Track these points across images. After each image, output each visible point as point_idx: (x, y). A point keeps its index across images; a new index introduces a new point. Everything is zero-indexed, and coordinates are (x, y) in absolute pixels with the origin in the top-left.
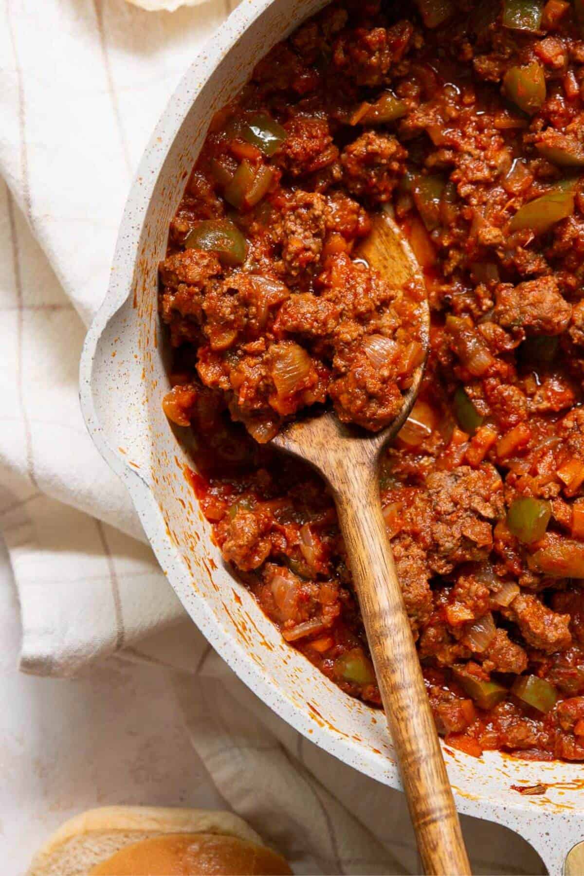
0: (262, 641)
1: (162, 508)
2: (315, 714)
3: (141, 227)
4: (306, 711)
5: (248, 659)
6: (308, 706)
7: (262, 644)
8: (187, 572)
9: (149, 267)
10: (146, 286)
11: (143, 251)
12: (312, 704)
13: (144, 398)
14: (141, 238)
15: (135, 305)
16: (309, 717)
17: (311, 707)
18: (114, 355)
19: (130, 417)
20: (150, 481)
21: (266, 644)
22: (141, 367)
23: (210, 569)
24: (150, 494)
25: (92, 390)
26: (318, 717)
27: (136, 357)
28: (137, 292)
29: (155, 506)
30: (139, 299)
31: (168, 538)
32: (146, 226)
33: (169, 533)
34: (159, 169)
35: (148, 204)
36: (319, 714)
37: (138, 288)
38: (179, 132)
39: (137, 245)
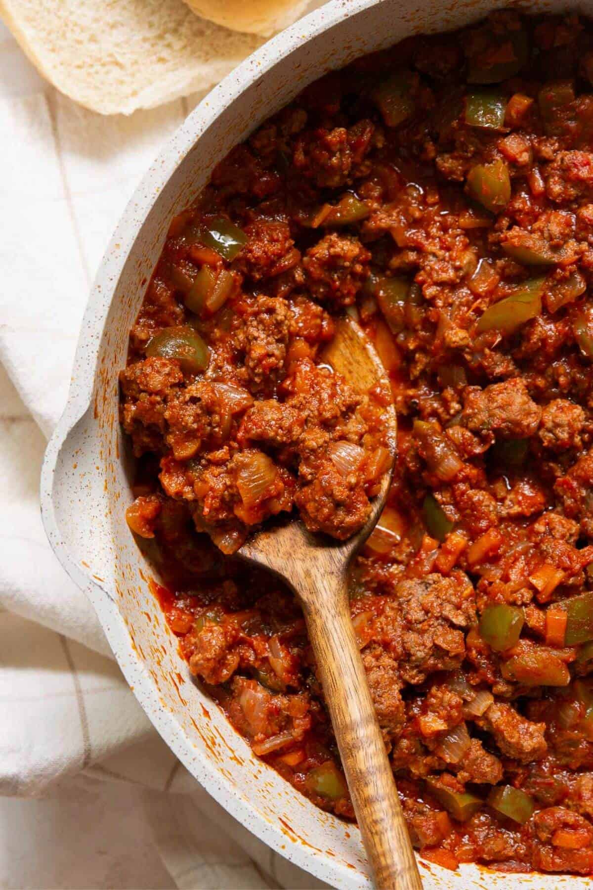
0: (232, 756)
1: (127, 622)
2: (287, 829)
3: (101, 335)
4: (278, 827)
5: (218, 775)
6: (280, 822)
7: (231, 758)
8: (153, 687)
9: (109, 377)
10: (107, 396)
11: (103, 360)
12: (284, 819)
13: (107, 511)
14: (101, 347)
15: (96, 416)
16: (281, 833)
17: (283, 822)
18: (75, 467)
19: (93, 530)
20: (114, 595)
21: (235, 758)
22: (103, 478)
23: (178, 683)
24: (115, 608)
25: (54, 502)
26: (290, 832)
27: (98, 468)
28: (98, 401)
29: (121, 618)
30: (100, 409)
31: (134, 653)
32: (105, 334)
33: (135, 647)
34: (118, 277)
35: (106, 313)
36: (291, 829)
37: (99, 398)
38: (138, 238)
39: (97, 354)
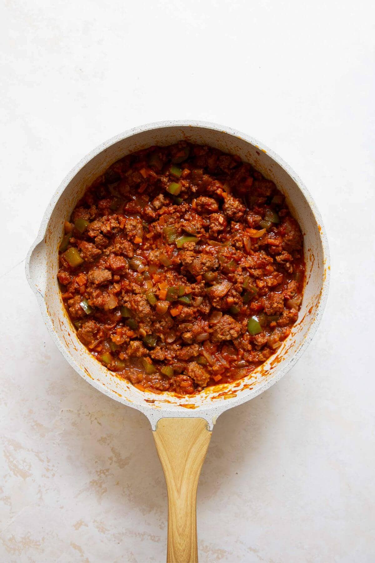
0: (75, 348)
1: (46, 304)
2: (86, 371)
3: (49, 218)
4: (84, 370)
5: (67, 352)
6: (84, 369)
7: (74, 349)
8: (52, 324)
9: (52, 231)
10: (50, 237)
11: (50, 226)
12: (86, 368)
13: (46, 271)
14: (49, 222)
15: (46, 242)
16: (84, 372)
17: (86, 369)
18: (38, 257)
19: (41, 276)
20: (44, 296)
21: (76, 349)
22: (46, 261)
23: (61, 325)
24: (43, 300)
25: (29, 266)
26: (87, 372)
27: (45, 258)
28: (47, 238)
29: (45, 303)
30: (47, 241)
31: (47, 313)
32: (51, 218)
33: (48, 312)
34: (56, 202)
35: (52, 212)
36: (87, 371)
37: (47, 237)
38: (64, 191)
39: (47, 224)
